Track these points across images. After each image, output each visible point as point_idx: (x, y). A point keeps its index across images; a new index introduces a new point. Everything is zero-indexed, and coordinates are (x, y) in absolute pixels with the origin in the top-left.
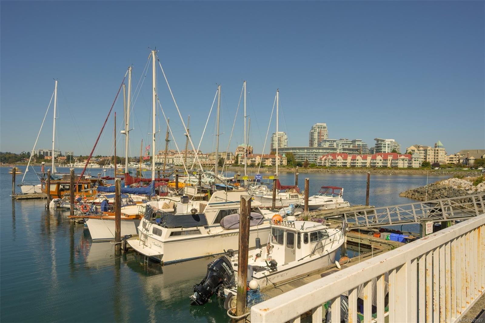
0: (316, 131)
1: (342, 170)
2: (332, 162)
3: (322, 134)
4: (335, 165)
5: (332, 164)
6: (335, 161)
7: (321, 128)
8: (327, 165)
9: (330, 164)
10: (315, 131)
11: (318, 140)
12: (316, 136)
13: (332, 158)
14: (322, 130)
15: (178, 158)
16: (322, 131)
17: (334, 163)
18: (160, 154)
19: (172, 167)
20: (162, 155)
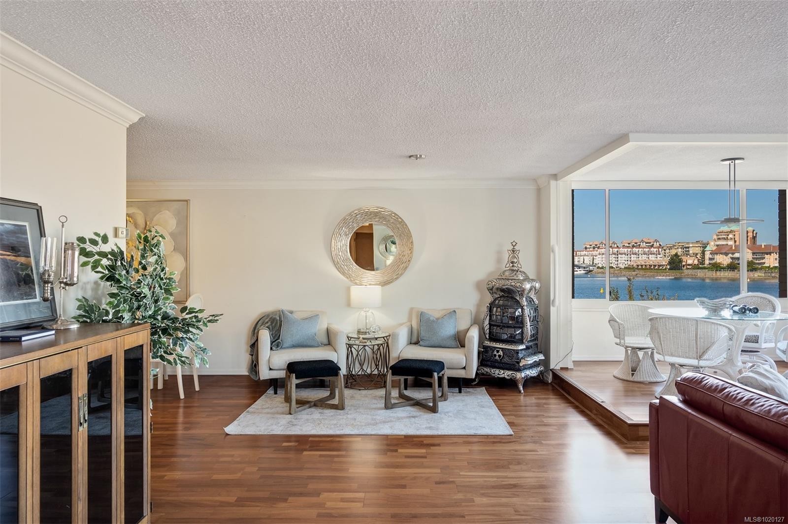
18: (586, 248)
19: (592, 271)
20: (588, 250)
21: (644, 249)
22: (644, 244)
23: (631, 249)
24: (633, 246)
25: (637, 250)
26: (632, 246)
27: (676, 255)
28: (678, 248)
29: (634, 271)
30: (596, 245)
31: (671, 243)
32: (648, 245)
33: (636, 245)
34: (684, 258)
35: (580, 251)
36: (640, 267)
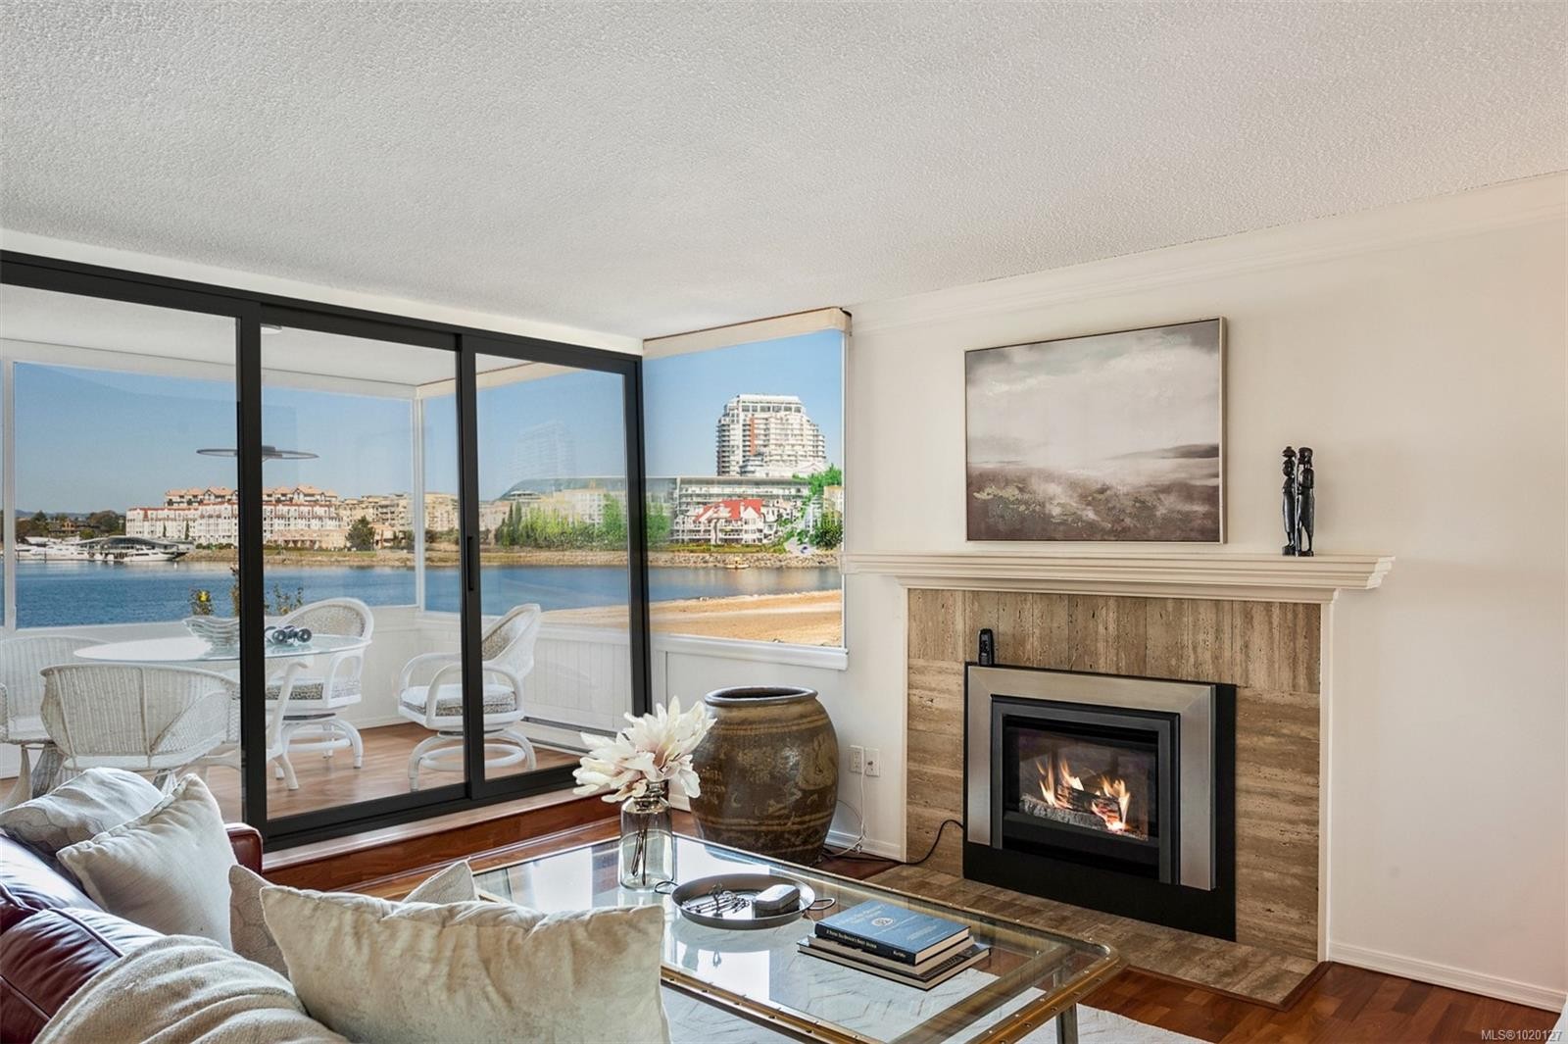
0: (738, 422)
1: (752, 557)
2: (729, 528)
3: (756, 431)
4: (737, 540)
5: (728, 537)
6: (735, 525)
7: (755, 410)
8: (714, 537)
9: (721, 535)
10: (733, 421)
11: (744, 451)
12: (736, 436)
13: (728, 515)
14: (757, 418)
15: (212, 521)
16: (756, 421)
17: (732, 531)
18: (170, 503)
19: (184, 554)
20: (175, 506)
21: (302, 508)
22: (301, 496)
23: (273, 507)
24: (278, 501)
25: (286, 508)
26: (276, 501)
27: (363, 521)
28: (367, 507)
29: (279, 554)
30: (195, 496)
31: (352, 496)
32: (308, 498)
33: (283, 498)
34: (378, 527)
35: (157, 509)
36: (291, 545)
